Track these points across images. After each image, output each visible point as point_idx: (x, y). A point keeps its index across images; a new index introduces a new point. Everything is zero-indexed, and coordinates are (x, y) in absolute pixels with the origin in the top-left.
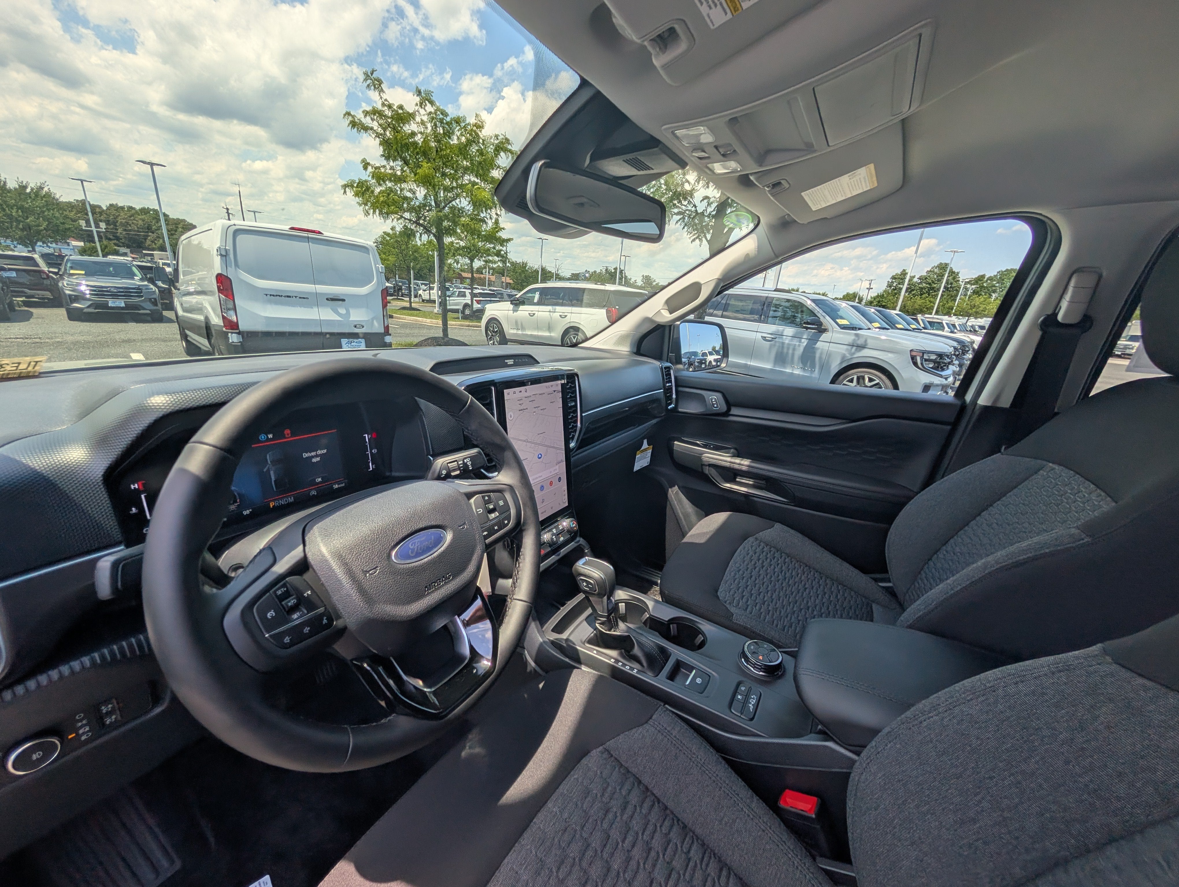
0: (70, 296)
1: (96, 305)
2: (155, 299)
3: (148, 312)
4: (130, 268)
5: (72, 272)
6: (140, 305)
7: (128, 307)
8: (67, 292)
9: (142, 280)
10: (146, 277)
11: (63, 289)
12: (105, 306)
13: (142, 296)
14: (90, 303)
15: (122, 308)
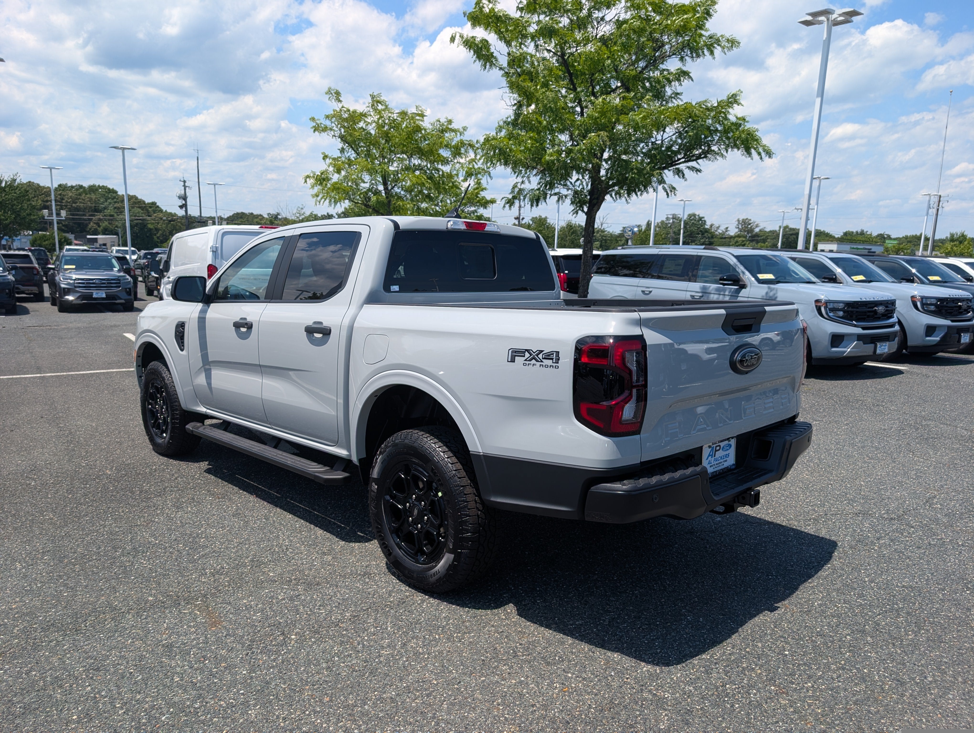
0: (64, 289)
1: (83, 297)
2: (130, 289)
3: (123, 301)
4: (110, 260)
5: (66, 267)
6: (117, 296)
7: (108, 297)
8: (63, 286)
9: (119, 271)
10: (123, 268)
11: (59, 283)
12: (89, 297)
13: (119, 287)
14: (80, 294)
15: (103, 299)
